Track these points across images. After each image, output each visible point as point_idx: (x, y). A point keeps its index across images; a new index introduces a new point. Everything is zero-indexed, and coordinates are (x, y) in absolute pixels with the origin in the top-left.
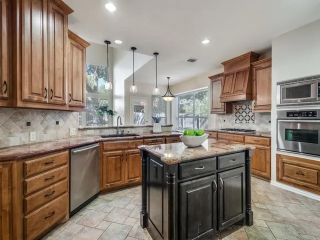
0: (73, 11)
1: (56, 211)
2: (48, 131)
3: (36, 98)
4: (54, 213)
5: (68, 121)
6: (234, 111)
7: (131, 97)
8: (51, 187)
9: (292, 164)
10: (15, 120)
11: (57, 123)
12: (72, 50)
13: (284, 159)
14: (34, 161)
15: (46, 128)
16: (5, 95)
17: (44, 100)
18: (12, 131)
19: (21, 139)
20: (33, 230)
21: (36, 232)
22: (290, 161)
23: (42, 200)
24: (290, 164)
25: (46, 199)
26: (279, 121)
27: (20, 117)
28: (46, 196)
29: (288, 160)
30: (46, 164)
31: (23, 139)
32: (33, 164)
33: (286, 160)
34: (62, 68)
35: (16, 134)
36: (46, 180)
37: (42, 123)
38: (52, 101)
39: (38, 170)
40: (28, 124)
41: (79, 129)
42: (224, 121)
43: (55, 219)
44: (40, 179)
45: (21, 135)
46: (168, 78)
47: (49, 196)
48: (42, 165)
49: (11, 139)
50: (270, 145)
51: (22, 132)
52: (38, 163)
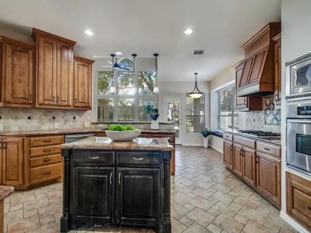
0: (76, 43)
1: (52, 172)
2: (67, 123)
3: (47, 102)
4: (50, 173)
5: (83, 117)
6: (264, 107)
7: (164, 96)
8: (48, 156)
9: (303, 192)
10: (46, 115)
11: (74, 118)
12: (78, 68)
13: (293, 181)
14: (36, 138)
15: (67, 121)
16: (31, 102)
17: (52, 103)
18: (44, 121)
19: (49, 127)
20: (35, 178)
21: (37, 180)
22: (302, 186)
23: (41, 162)
24: (301, 191)
25: (44, 163)
26: (288, 120)
27: (49, 114)
28: (44, 161)
29: (298, 184)
30: (45, 142)
31: (51, 127)
32: (35, 141)
33: (296, 183)
34: (67, 82)
35: (46, 124)
36: (44, 151)
37: (63, 117)
38: (58, 104)
39: (38, 144)
40: (54, 118)
41: (93, 123)
42: (254, 120)
43: (52, 177)
44: (40, 150)
45: (50, 124)
46: (196, 74)
47: (47, 162)
48: (42, 141)
49: (43, 126)
50: (280, 157)
51: (50, 122)
52: (39, 140)
